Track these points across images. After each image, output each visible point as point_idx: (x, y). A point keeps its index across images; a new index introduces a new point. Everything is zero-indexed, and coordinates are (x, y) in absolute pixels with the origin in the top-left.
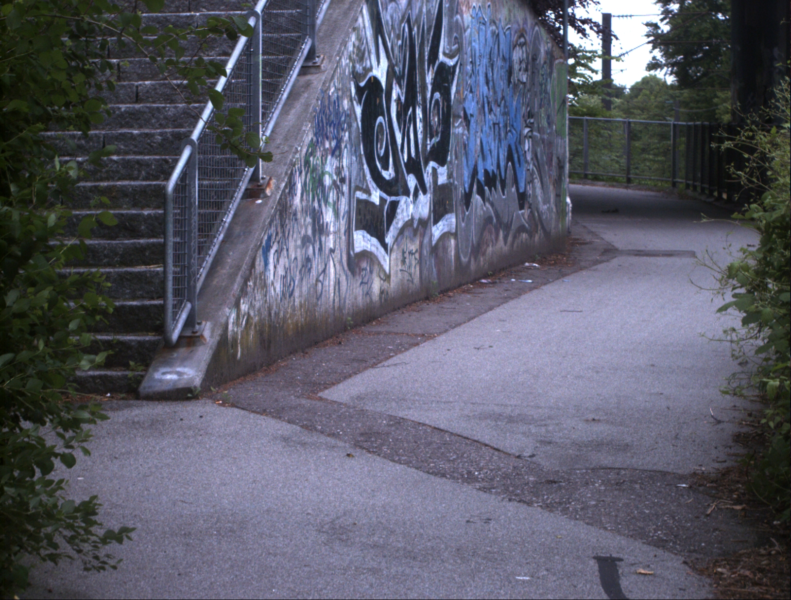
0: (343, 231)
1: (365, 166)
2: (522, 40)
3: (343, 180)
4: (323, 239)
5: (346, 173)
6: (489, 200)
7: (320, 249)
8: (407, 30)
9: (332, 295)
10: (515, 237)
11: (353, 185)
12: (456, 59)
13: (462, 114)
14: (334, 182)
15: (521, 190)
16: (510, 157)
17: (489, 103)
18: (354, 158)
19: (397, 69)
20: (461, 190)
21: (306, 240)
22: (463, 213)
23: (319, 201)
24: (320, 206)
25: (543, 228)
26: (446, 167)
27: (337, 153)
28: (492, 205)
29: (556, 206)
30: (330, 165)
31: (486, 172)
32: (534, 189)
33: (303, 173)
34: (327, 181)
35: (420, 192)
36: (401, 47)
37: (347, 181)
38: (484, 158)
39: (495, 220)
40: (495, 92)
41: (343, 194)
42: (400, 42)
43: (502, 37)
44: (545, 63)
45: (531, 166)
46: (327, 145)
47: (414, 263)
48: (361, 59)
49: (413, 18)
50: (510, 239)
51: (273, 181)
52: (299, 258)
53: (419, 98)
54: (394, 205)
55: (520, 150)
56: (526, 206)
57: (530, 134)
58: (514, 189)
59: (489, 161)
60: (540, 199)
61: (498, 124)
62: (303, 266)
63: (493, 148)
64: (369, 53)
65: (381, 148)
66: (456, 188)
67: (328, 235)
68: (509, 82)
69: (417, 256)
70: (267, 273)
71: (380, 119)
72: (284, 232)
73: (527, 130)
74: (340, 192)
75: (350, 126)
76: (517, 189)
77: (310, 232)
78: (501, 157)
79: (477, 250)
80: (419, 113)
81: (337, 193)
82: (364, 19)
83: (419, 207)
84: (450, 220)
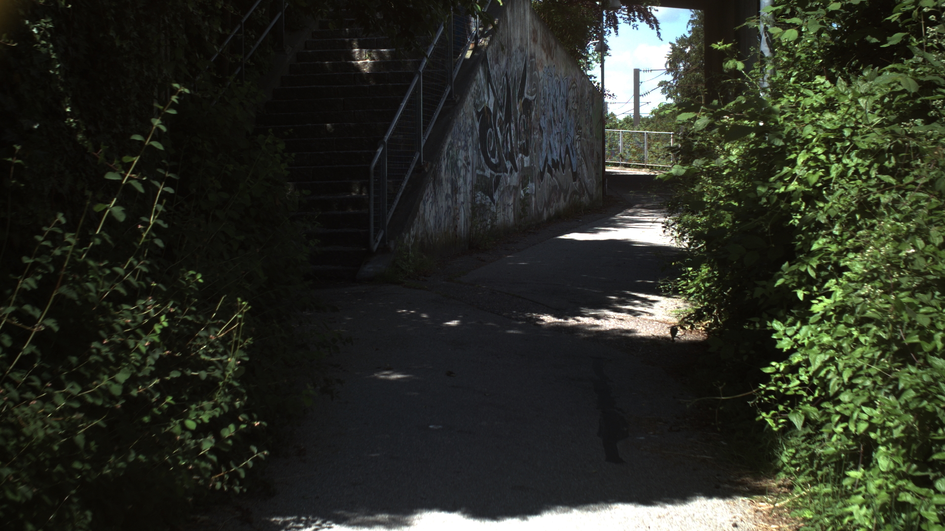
0: (468, 191)
1: (482, 156)
2: (574, 85)
3: (468, 164)
4: (458, 196)
5: (470, 159)
6: (555, 176)
7: (456, 202)
8: (505, 80)
9: (463, 228)
10: (571, 197)
11: (474, 166)
12: (534, 97)
13: (538, 127)
14: (464, 164)
15: (574, 171)
16: (567, 152)
17: (554, 121)
18: (475, 151)
19: (500, 102)
20: (538, 170)
21: (447, 196)
22: (540, 183)
23: (455, 175)
24: (455, 178)
25: (588, 192)
26: (529, 157)
27: (465, 148)
28: (557, 179)
29: (596, 180)
30: (462, 155)
31: (553, 160)
32: (582, 170)
33: (446, 160)
34: (460, 164)
35: (514, 171)
36: (502, 90)
37: (471, 164)
38: (552, 152)
39: (558, 188)
40: (558, 115)
41: (469, 171)
42: (501, 87)
43: (562, 84)
44: (588, 98)
45: (580, 157)
46: (460, 144)
47: (510, 210)
48: (479, 97)
49: (509, 73)
50: (568, 198)
51: (429, 163)
52: (444, 206)
53: (513, 118)
54: (498, 178)
55: (573, 147)
56: (577, 180)
57: (579, 139)
58: (570, 170)
59: (555, 154)
60: (585, 175)
61: (560, 133)
62: (446, 211)
63: (557, 146)
64: (484, 93)
65: (491, 146)
66: (535, 169)
67: (460, 193)
68: (567, 109)
69: (512, 206)
70: (426, 215)
71: (490, 130)
72: (435, 192)
73: (578, 136)
74: (467, 171)
75: (472, 133)
76: (572, 170)
77: (450, 192)
78: (562, 151)
79: (548, 205)
80: (513, 126)
81: (466, 171)
82: (480, 75)
83: (513, 179)
84: (531, 186)
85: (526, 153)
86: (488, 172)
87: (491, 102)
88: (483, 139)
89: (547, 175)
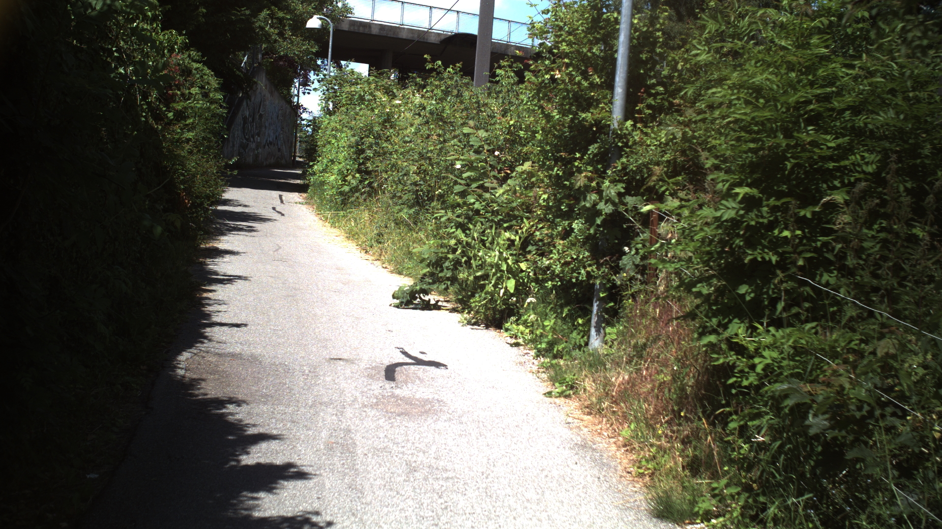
0: (238, 147)
1: (243, 134)
2: (282, 108)
6: (270, 147)
8: (253, 106)
12: (264, 113)
13: (265, 126)
15: (279, 147)
16: (276, 138)
17: (272, 124)
18: (241, 132)
19: (251, 114)
22: (263, 149)
26: (260, 138)
28: (271, 149)
29: (290, 154)
31: (270, 141)
32: (283, 148)
34: (236, 136)
35: (254, 142)
38: (269, 137)
39: (271, 153)
40: (273, 121)
42: (252, 108)
43: (276, 108)
44: (288, 115)
45: (282, 142)
48: (244, 112)
49: (255, 103)
50: (275, 159)
53: (255, 121)
54: (248, 144)
55: (279, 137)
58: (277, 147)
59: (271, 138)
61: (274, 129)
63: (272, 135)
64: (245, 110)
65: (246, 131)
66: (262, 143)
68: (278, 119)
71: (246, 125)
75: (240, 125)
80: (254, 124)
82: (245, 103)
83: (253, 146)
84: (260, 150)
85: (259, 136)
86: (245, 141)
87: (247, 113)
88: (244, 128)
89: (267, 147)
